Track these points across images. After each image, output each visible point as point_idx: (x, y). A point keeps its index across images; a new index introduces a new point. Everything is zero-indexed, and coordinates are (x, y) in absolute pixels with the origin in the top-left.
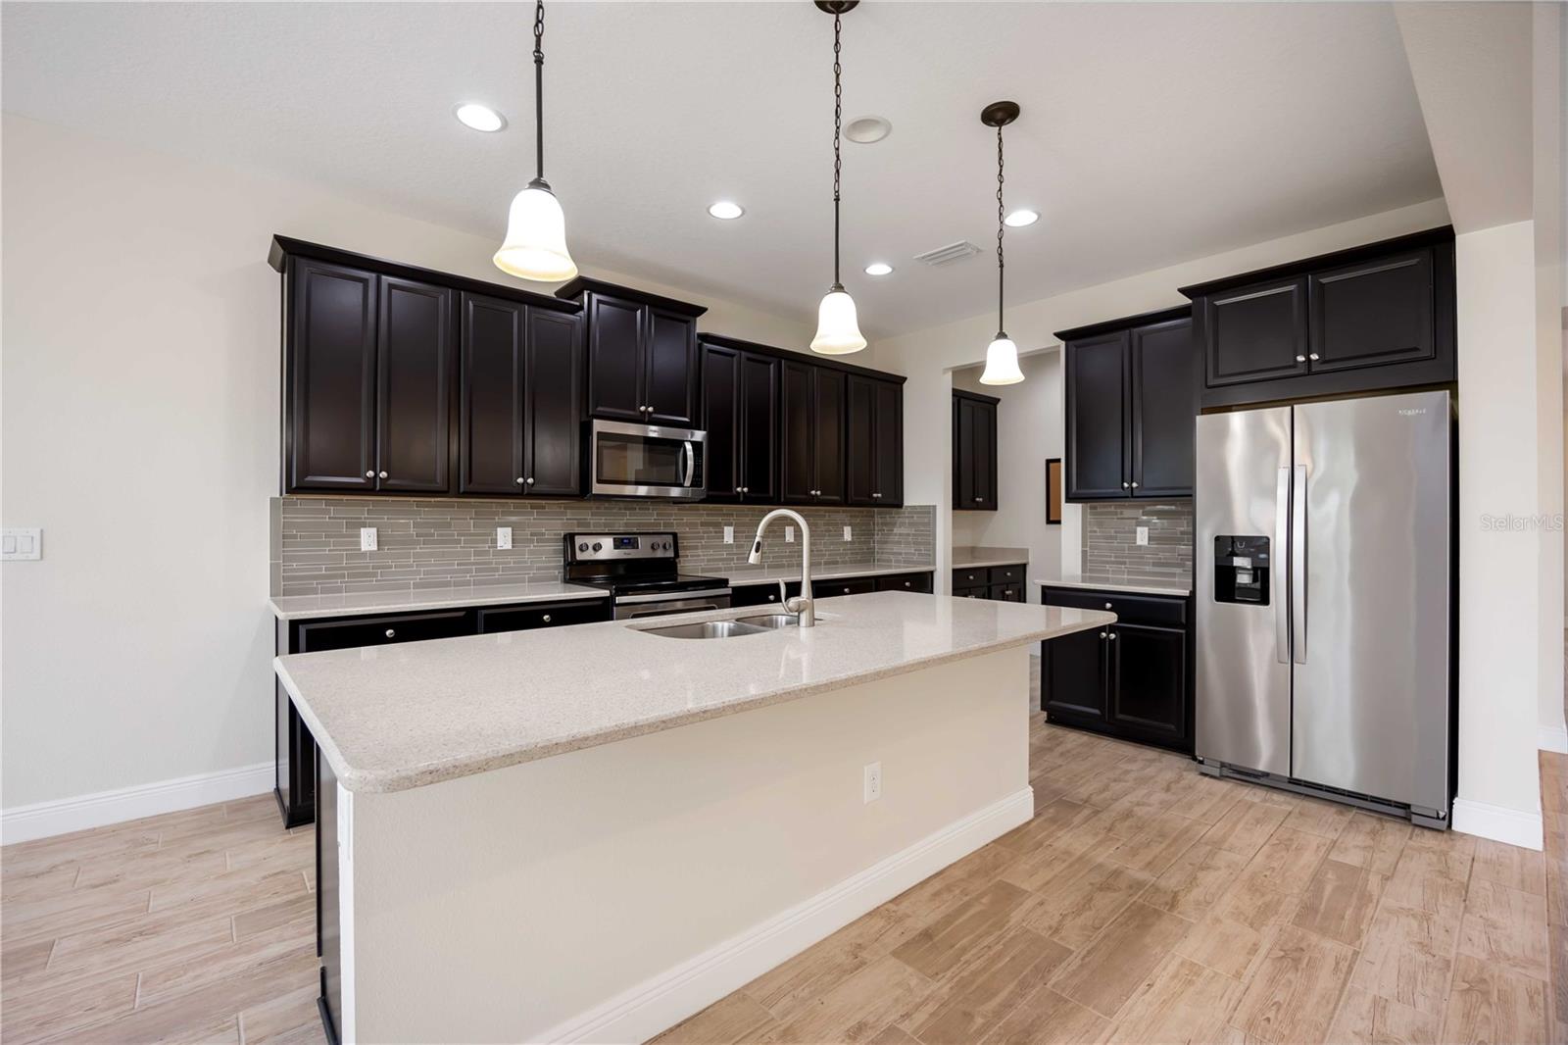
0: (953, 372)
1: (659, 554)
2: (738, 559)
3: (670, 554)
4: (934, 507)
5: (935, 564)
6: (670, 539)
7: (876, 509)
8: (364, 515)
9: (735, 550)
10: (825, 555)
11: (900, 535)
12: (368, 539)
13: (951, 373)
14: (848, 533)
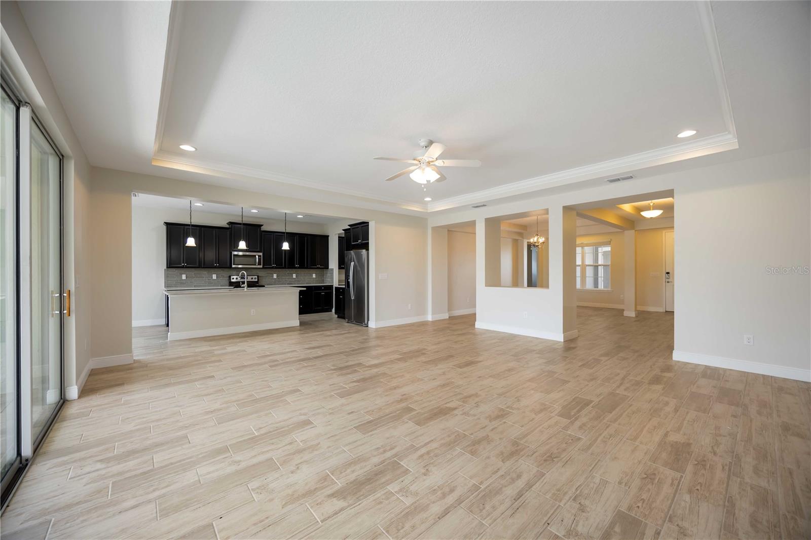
1: (254, 280)
2: (278, 282)
3: (256, 280)
4: (334, 269)
5: (333, 283)
6: (256, 277)
7: (324, 270)
8: (183, 272)
9: (277, 280)
10: (306, 281)
11: (328, 276)
12: (184, 276)
14: (314, 276)
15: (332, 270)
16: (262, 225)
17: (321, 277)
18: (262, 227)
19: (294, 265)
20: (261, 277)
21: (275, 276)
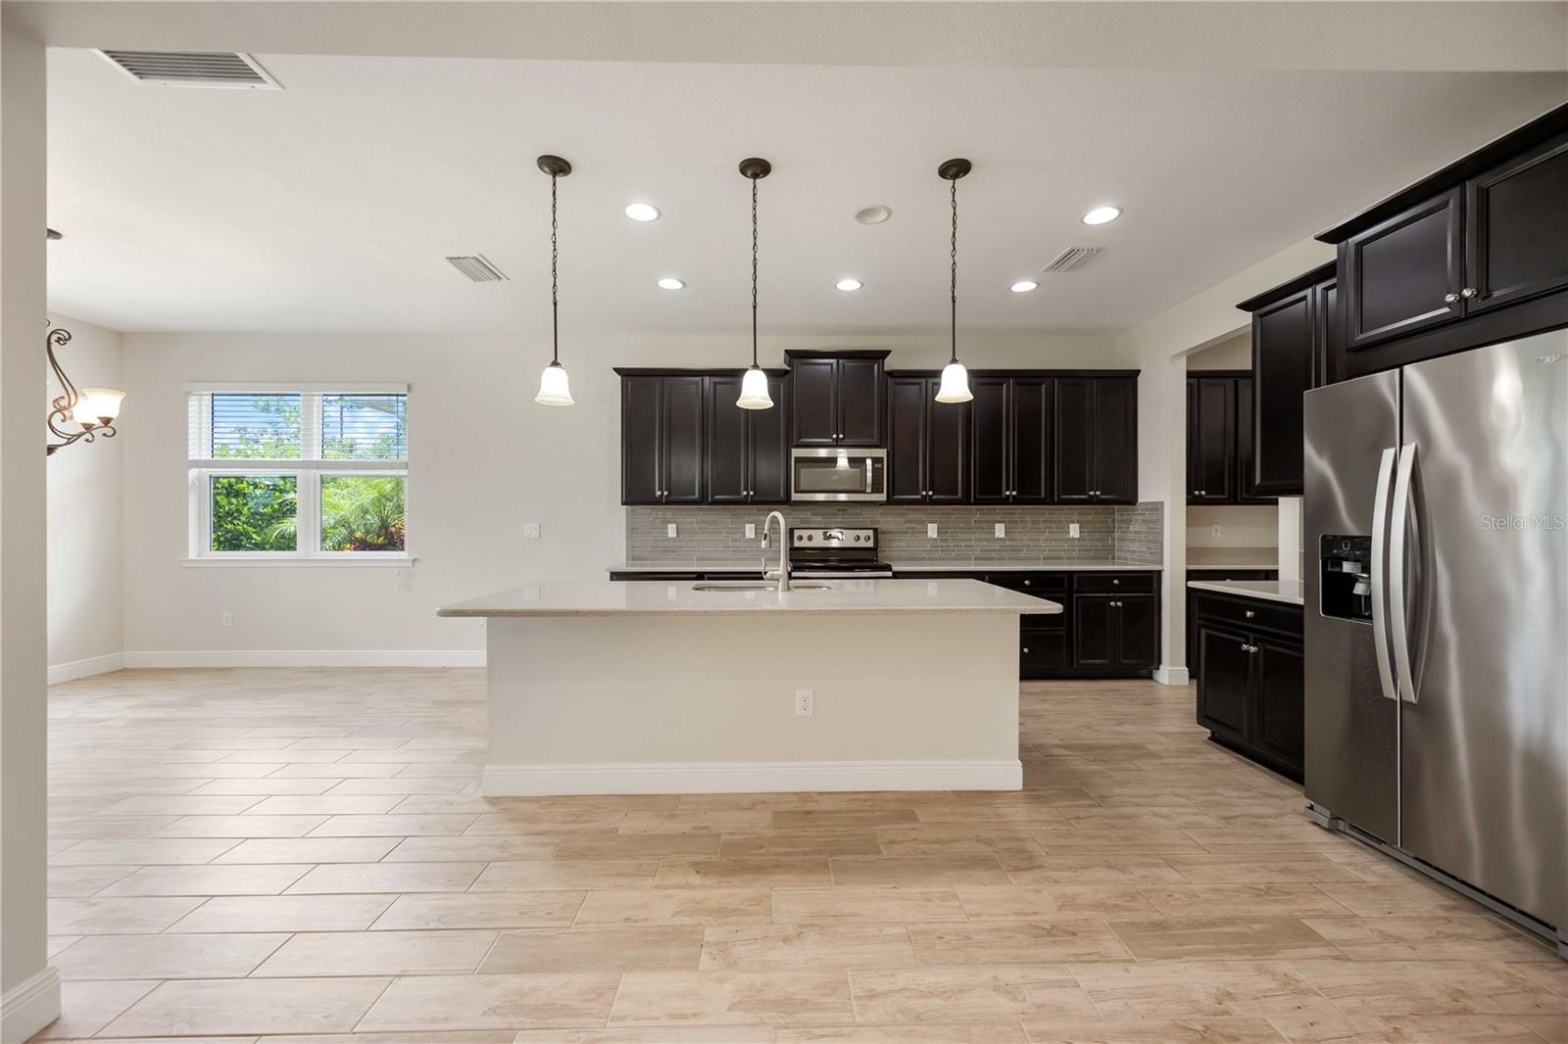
0: (1188, 358)
1: (862, 544)
2: (942, 551)
3: (870, 544)
4: (1162, 503)
5: (1162, 563)
6: (870, 533)
7: (1116, 507)
8: (669, 515)
9: (939, 544)
10: (1045, 550)
11: (1136, 532)
12: (672, 531)
13: (1185, 358)
14: (1074, 531)
15: (1157, 508)
16: (888, 352)
17: (1103, 539)
18: (887, 361)
19: (1000, 492)
20: (883, 533)
21: (932, 530)
